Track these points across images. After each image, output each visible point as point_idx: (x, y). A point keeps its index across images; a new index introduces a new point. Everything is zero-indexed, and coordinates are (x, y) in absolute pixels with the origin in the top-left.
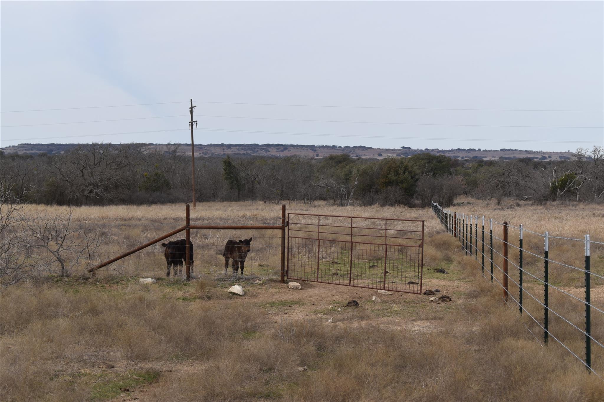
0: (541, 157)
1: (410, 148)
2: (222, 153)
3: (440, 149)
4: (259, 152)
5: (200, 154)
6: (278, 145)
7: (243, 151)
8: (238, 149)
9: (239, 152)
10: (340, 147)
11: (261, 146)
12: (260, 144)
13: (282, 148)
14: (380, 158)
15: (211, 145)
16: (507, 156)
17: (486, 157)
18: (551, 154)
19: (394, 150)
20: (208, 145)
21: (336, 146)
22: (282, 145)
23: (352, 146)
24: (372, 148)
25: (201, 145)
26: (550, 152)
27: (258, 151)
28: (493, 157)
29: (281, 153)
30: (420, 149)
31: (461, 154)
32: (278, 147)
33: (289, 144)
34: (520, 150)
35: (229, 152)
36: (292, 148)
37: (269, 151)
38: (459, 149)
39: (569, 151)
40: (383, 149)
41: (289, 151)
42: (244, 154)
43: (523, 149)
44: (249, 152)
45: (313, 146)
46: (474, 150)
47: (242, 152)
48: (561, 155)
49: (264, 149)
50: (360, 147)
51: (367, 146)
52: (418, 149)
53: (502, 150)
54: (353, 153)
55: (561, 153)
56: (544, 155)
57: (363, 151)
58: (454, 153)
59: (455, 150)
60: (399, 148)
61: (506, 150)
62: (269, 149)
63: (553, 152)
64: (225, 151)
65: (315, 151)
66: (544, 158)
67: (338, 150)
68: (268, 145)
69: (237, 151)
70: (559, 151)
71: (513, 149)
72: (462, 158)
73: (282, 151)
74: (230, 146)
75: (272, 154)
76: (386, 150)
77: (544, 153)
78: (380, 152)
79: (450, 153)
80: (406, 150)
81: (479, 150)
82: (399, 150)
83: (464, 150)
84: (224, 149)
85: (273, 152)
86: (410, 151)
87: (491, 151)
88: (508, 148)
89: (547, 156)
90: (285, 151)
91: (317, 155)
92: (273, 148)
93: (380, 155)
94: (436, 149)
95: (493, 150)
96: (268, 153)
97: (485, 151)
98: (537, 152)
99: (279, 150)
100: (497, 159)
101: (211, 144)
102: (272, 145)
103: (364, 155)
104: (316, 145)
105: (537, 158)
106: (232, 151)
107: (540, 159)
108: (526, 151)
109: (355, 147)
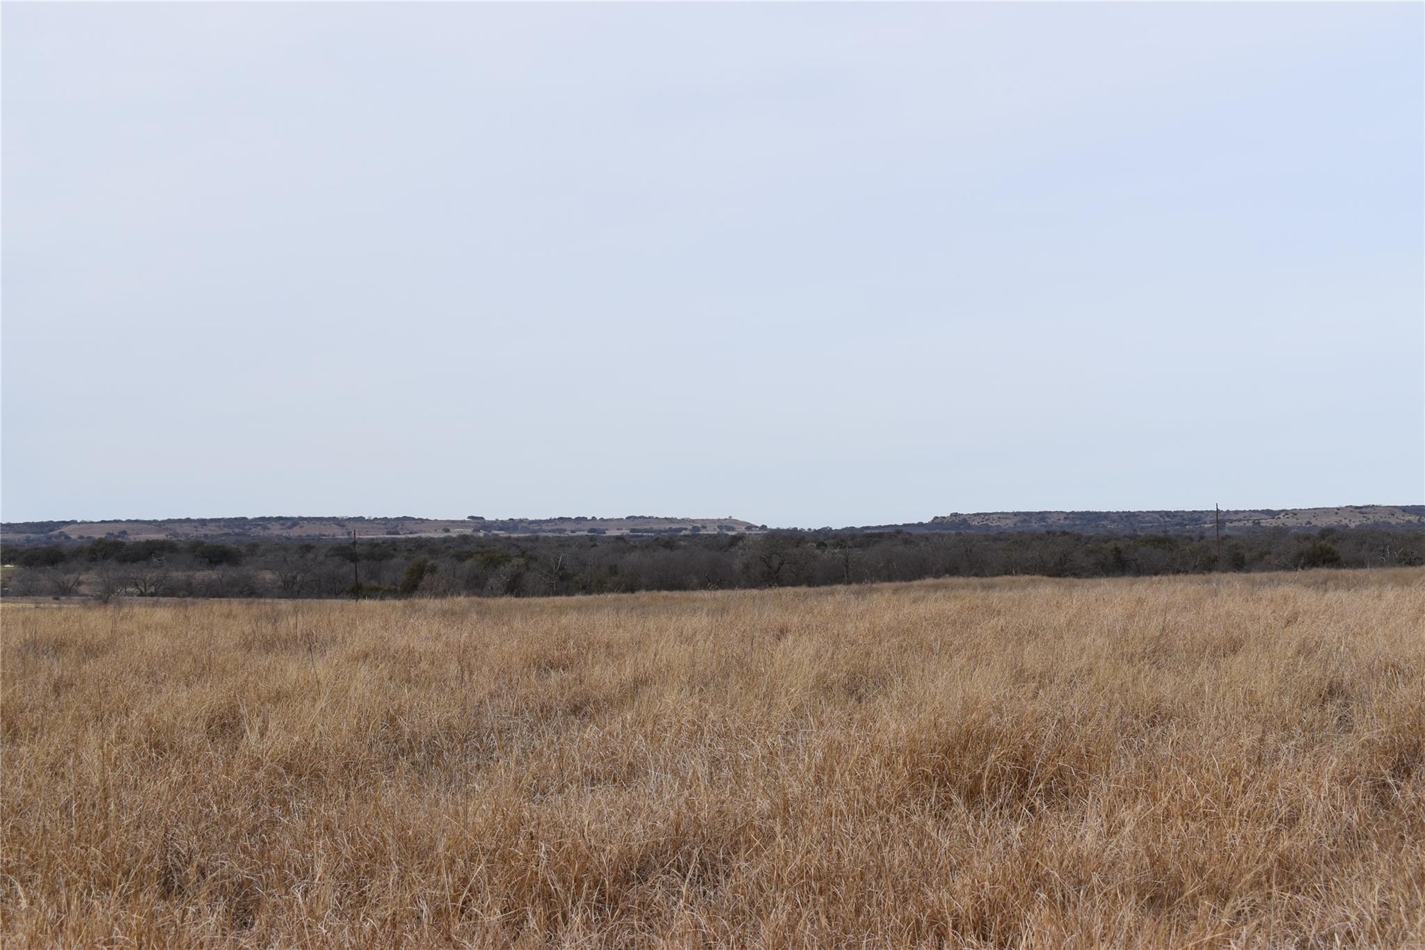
0: (691, 527)
1: (482, 518)
2: (196, 533)
3: (532, 518)
4: (254, 530)
5: (167, 536)
6: (280, 518)
7: (227, 529)
8: (219, 526)
9: (222, 531)
10: (375, 519)
11: (252, 520)
12: (250, 517)
13: (289, 524)
15: (170, 521)
16: (641, 527)
17: (608, 530)
18: (705, 523)
19: (460, 522)
20: (167, 521)
22: (287, 518)
23: (393, 516)
24: (426, 520)
25: (155, 521)
26: (703, 520)
27: (250, 529)
28: (619, 529)
29: (289, 531)
30: (500, 519)
31: (568, 526)
32: (282, 522)
33: (297, 516)
34: (657, 518)
35: (205, 531)
36: (304, 522)
37: (269, 529)
38: (561, 519)
39: (730, 517)
40: (444, 521)
41: (301, 527)
42: (231, 534)
43: (661, 516)
44: (239, 530)
46: (585, 519)
47: (227, 531)
48: (720, 523)
49: (260, 525)
50: (406, 518)
51: (417, 517)
53: (628, 518)
54: (399, 528)
55: (719, 520)
56: (695, 525)
57: (413, 525)
58: (556, 524)
59: (555, 519)
60: (466, 519)
61: (635, 517)
62: (269, 526)
63: (707, 520)
64: (198, 529)
65: (343, 526)
66: (697, 529)
68: (263, 519)
69: (218, 530)
70: (716, 518)
71: (646, 516)
72: (572, 531)
73: (290, 528)
74: (203, 522)
75: (276, 533)
76: (450, 521)
77: (693, 521)
78: (444, 525)
79: (549, 524)
80: (477, 521)
81: (594, 518)
83: (570, 519)
84: (196, 527)
85: (276, 530)
86: (482, 522)
87: (612, 519)
88: (637, 515)
89: (699, 525)
90: (295, 528)
92: (273, 523)
93: (447, 530)
95: (614, 518)
96: (269, 531)
97: (604, 519)
98: (683, 519)
99: (284, 527)
100: (625, 532)
101: (169, 519)
102: (270, 519)
103: (418, 531)
104: (339, 517)
105: (686, 529)
106: (210, 530)
107: (692, 531)
108: (666, 518)
109: (398, 519)
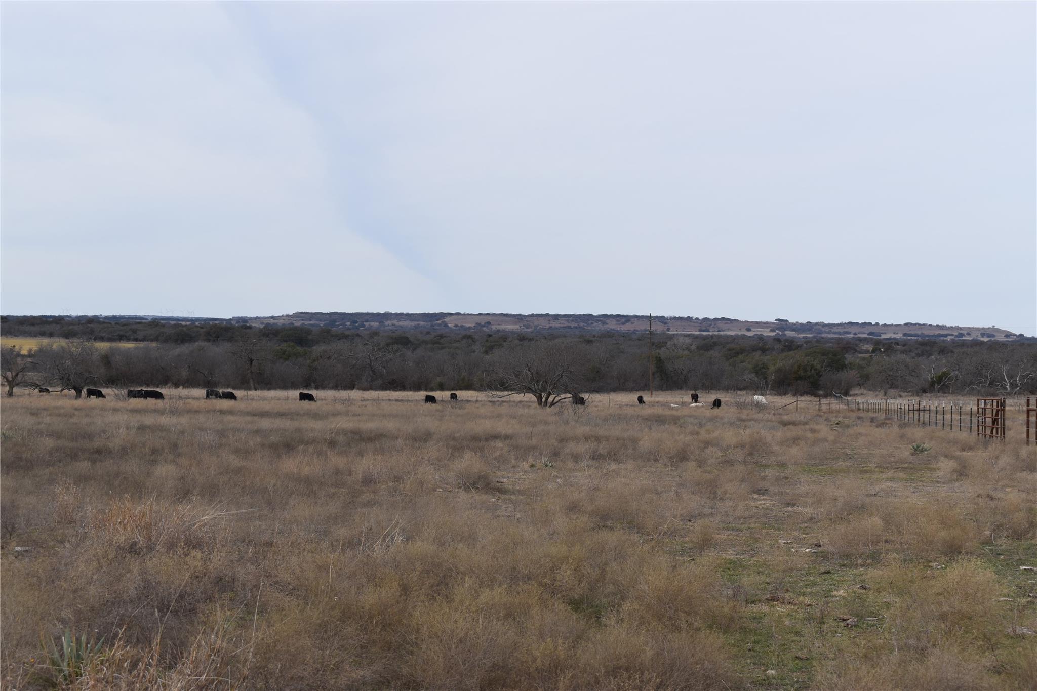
0: (957, 334)
1: (787, 321)
2: (548, 326)
3: (826, 322)
4: (594, 325)
5: (520, 327)
6: (618, 316)
7: (573, 323)
8: (568, 321)
9: (569, 325)
10: (697, 319)
11: (596, 317)
12: (595, 314)
13: (623, 320)
14: (749, 334)
15: (532, 316)
16: (913, 332)
17: (885, 333)
18: (970, 331)
19: (767, 323)
20: (530, 316)
21: (691, 318)
22: (623, 316)
23: (712, 317)
24: (738, 321)
25: (520, 315)
27: (592, 323)
28: (894, 333)
30: (800, 322)
31: (853, 329)
32: (618, 319)
33: (632, 314)
34: (930, 325)
35: (555, 324)
36: (636, 319)
37: (606, 324)
38: (850, 323)
39: (994, 326)
40: (752, 322)
41: (632, 323)
42: (576, 327)
43: (934, 324)
44: (582, 324)
45: (663, 317)
46: (870, 324)
47: (573, 325)
48: (985, 332)
50: (723, 319)
51: (732, 318)
52: (797, 323)
53: (906, 324)
54: (714, 327)
55: (983, 328)
56: (961, 332)
57: (727, 325)
58: (845, 328)
59: (845, 323)
60: (773, 321)
61: (911, 324)
62: (607, 321)
63: (973, 328)
64: (551, 322)
65: (666, 323)
66: (961, 335)
67: (694, 322)
68: (605, 316)
69: (566, 324)
70: (981, 326)
71: (921, 323)
72: (855, 334)
73: (623, 324)
74: (557, 317)
75: (611, 327)
76: (757, 323)
77: (961, 329)
78: (749, 326)
79: (840, 327)
80: (782, 324)
81: (877, 324)
82: (773, 323)
83: (857, 324)
85: (612, 325)
86: (787, 324)
87: (892, 325)
88: (914, 322)
89: (965, 332)
91: (668, 330)
92: (611, 319)
93: (749, 330)
94: (821, 323)
95: (894, 324)
96: (606, 326)
97: (885, 325)
98: (952, 327)
100: (899, 336)
101: (533, 314)
102: (611, 316)
103: (729, 330)
104: (666, 316)
105: (952, 335)
107: (956, 336)
108: (937, 326)
109: (716, 319)
